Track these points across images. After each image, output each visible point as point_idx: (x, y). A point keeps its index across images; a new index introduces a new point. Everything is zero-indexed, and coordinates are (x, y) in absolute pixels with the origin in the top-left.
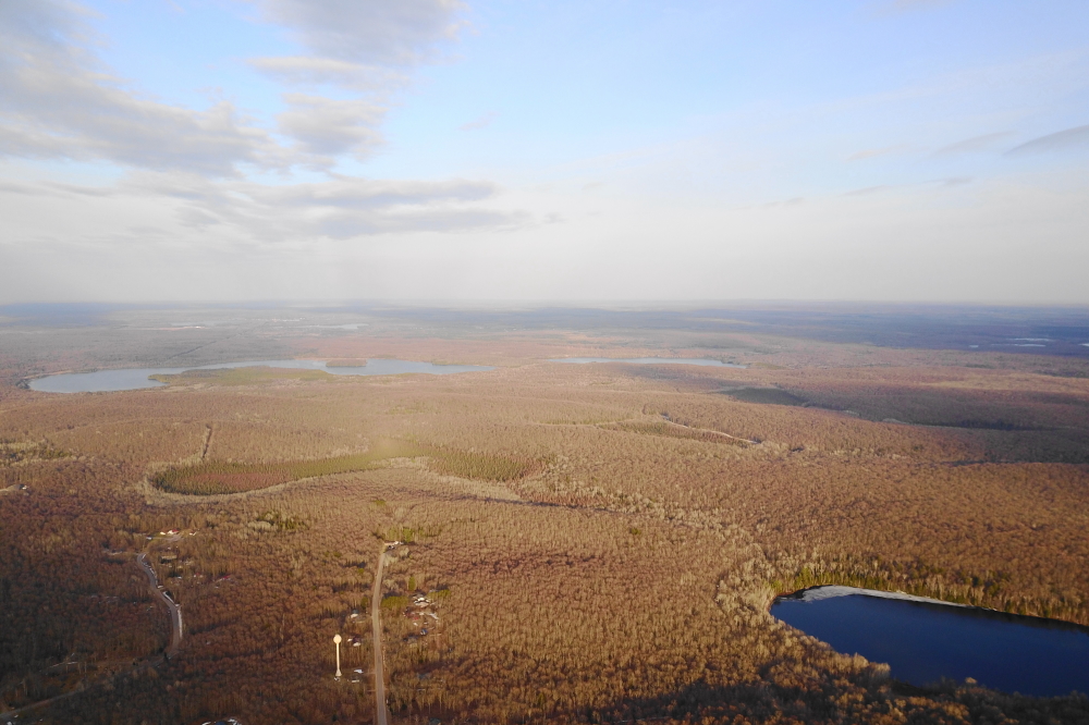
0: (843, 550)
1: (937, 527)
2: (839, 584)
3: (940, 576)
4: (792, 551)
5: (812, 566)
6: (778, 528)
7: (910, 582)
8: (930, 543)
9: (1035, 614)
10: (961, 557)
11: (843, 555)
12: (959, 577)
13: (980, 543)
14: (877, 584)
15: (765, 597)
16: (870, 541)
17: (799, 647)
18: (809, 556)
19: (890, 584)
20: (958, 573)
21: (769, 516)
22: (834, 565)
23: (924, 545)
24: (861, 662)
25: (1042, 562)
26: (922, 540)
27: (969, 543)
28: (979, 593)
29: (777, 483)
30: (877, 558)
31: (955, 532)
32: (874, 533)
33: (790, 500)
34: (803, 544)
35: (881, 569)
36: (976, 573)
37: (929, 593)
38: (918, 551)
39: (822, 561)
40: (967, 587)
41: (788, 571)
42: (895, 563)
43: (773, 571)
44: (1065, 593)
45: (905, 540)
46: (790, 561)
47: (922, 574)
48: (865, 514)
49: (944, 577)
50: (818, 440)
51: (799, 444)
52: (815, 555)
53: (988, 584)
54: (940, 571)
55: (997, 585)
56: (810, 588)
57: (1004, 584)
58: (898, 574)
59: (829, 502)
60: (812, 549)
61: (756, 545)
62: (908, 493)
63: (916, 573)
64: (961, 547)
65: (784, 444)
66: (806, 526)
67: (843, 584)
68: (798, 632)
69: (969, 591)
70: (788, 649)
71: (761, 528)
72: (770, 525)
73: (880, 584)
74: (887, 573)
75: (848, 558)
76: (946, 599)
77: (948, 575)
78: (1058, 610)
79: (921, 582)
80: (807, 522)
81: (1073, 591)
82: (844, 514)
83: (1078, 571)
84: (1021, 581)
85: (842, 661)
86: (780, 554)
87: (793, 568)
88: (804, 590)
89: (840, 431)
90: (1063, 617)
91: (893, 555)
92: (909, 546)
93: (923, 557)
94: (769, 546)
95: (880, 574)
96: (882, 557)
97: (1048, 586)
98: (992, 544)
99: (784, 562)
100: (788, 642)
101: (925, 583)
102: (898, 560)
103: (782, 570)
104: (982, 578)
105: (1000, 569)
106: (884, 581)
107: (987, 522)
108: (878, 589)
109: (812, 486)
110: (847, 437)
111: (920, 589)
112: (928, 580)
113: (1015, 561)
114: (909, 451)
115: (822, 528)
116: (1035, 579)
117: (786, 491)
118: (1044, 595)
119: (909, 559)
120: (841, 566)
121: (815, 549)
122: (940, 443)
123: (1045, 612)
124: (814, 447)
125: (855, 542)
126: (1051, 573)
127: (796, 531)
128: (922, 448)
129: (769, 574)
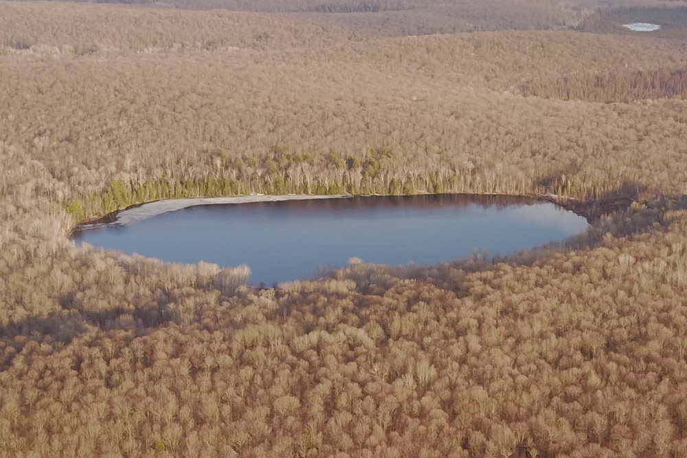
0: (169, 153)
1: (296, 109)
2: (168, 197)
3: (305, 164)
4: (93, 163)
5: (126, 177)
6: (68, 139)
7: (267, 178)
8: (288, 127)
9: (424, 192)
10: (330, 138)
11: (170, 158)
12: (330, 161)
13: (351, 118)
14: (222, 188)
15: (58, 224)
16: (208, 136)
17: (118, 269)
18: (120, 167)
19: (240, 185)
20: (328, 158)
21: (53, 126)
22: (158, 173)
23: (281, 130)
24: (210, 269)
25: (426, 131)
26: (278, 125)
27: (338, 121)
28: (356, 176)
29: (60, 84)
30: (219, 155)
31: (320, 112)
32: (212, 125)
33: (82, 104)
34: (109, 153)
35: (227, 168)
36: (351, 154)
37: (294, 189)
38: (274, 138)
39: (140, 170)
40: (341, 171)
41: (90, 188)
42: (245, 159)
43: (67, 190)
44: (455, 161)
45: (255, 128)
46: (93, 175)
47: (283, 165)
48: (197, 106)
49: (311, 164)
50: (118, 37)
51: (89, 45)
52: (128, 163)
53: (366, 164)
54: (305, 158)
55: (376, 164)
56: (127, 209)
57: (385, 161)
58: (250, 171)
59: (144, 98)
60: (124, 157)
61: (35, 162)
62: (255, 81)
63: (274, 164)
64: (329, 127)
65: (66, 47)
66: (111, 130)
67: (174, 197)
68: (114, 253)
69: (344, 176)
70: (100, 273)
71: (39, 143)
72: (55, 136)
73: (227, 188)
74: (235, 172)
75: (178, 162)
76: (316, 193)
77: (316, 161)
78: (449, 181)
79: (282, 176)
80: (111, 125)
81: (465, 156)
82: (166, 110)
83: (468, 135)
84: (404, 155)
86: (76, 169)
87: (97, 183)
88: (118, 211)
89: (150, 23)
90: (456, 189)
91: (241, 148)
92: (262, 135)
93: (281, 145)
94: (57, 163)
95: (226, 175)
96: (226, 154)
97: (436, 156)
98: (367, 120)
99: (82, 178)
101: (287, 176)
102: (249, 153)
103: (81, 188)
104: (358, 159)
105: (379, 146)
106: (231, 183)
107: (358, 99)
108: (224, 194)
109: (116, 83)
110: (160, 30)
111: (281, 185)
112: (290, 171)
113: (396, 133)
114: (250, 41)
115: (135, 129)
116: (420, 151)
117: (76, 93)
118: (433, 164)
119: (264, 150)
120: (169, 172)
121: (128, 155)
122: (290, 29)
123: (435, 187)
124: (112, 47)
125: (187, 140)
126: (439, 140)
127: (97, 138)
128: (267, 37)
129: (60, 194)
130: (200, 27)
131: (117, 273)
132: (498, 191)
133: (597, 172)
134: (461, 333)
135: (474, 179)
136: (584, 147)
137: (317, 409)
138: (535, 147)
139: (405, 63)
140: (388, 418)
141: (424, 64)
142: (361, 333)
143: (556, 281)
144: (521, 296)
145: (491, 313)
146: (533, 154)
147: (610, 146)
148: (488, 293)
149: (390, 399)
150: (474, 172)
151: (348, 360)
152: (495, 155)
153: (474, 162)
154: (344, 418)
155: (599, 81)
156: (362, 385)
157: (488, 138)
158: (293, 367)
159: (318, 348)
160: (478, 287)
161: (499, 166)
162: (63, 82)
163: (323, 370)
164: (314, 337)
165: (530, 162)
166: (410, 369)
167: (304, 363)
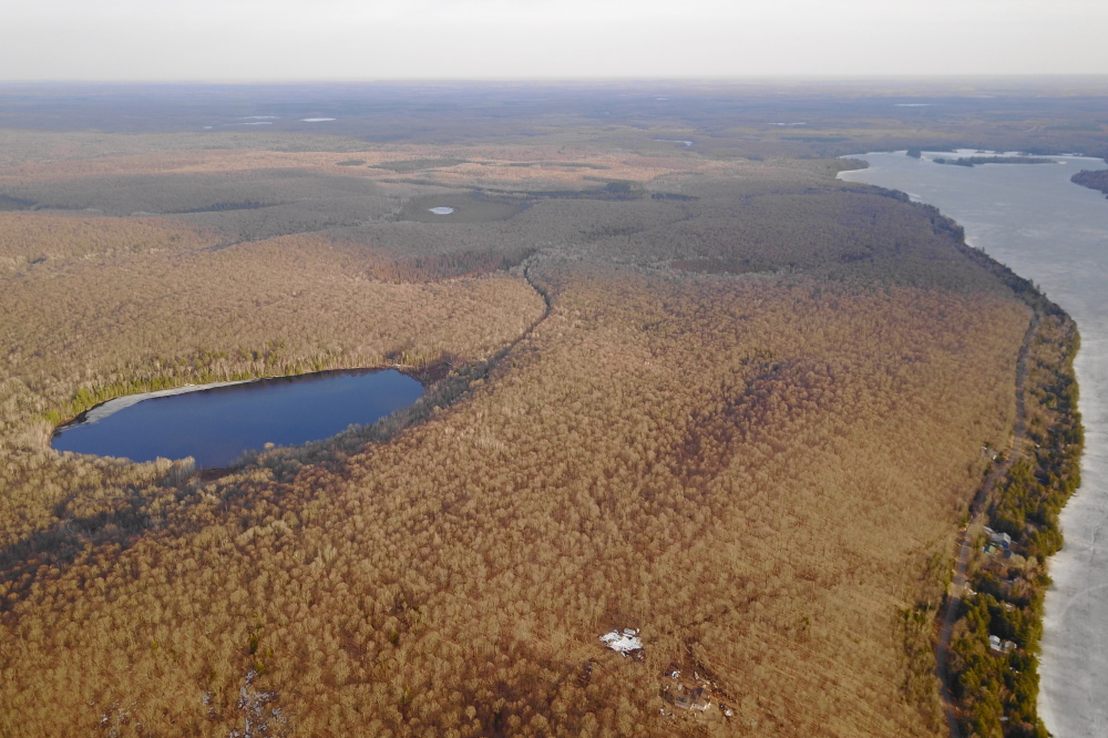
0: (119, 359)
1: (210, 314)
2: (123, 394)
3: (223, 360)
4: (61, 374)
5: (89, 384)
6: (37, 354)
7: (196, 373)
8: (206, 330)
9: (309, 371)
10: (238, 336)
11: (121, 364)
12: (240, 356)
13: (252, 319)
14: (163, 384)
15: (40, 433)
16: (147, 343)
17: (96, 472)
18: (83, 375)
19: (176, 380)
20: (239, 352)
21: (22, 342)
22: (113, 377)
23: (201, 334)
24: (164, 464)
25: (306, 324)
26: (199, 329)
27: (242, 321)
28: (260, 365)
29: (22, 303)
30: (157, 358)
31: (228, 314)
32: (149, 333)
33: (43, 320)
34: (72, 364)
35: (164, 367)
36: (255, 349)
37: (216, 378)
38: (197, 340)
39: (99, 377)
40: (249, 363)
41: (62, 397)
42: (177, 358)
43: (43, 402)
44: (329, 346)
45: (182, 334)
46: (62, 386)
47: (206, 362)
48: (135, 316)
49: (227, 359)
50: (61, 246)
51: (39, 255)
52: (89, 372)
53: (266, 356)
54: (222, 354)
55: (274, 354)
56: (93, 408)
57: (280, 352)
58: (183, 369)
59: (92, 312)
60: (84, 366)
61: (14, 378)
62: (175, 286)
63: (200, 363)
64: (236, 328)
65: (20, 257)
66: (71, 344)
67: (128, 394)
68: (89, 457)
69: (252, 366)
70: (83, 478)
71: (15, 359)
72: (26, 353)
73: (167, 383)
74: (171, 370)
75: (127, 366)
76: (233, 380)
77: (230, 357)
78: (326, 362)
79: (206, 370)
80: (71, 339)
81: (335, 342)
82: (112, 322)
83: (335, 325)
84: (293, 345)
85: (145, 470)
86: (48, 381)
87: (67, 392)
88: (86, 412)
89: (85, 232)
90: (331, 367)
91: (173, 351)
92: (187, 339)
93: (203, 345)
94: (31, 376)
95: (165, 373)
96: (163, 356)
97: (315, 344)
98: (263, 318)
99: (54, 389)
100: (82, 471)
101: (210, 370)
102: (179, 354)
103: (54, 398)
104: (260, 352)
105: (274, 339)
106: (170, 379)
107: (255, 298)
108: (166, 388)
109: (68, 298)
110: (95, 238)
111: (206, 377)
112: (212, 366)
113: (285, 328)
114: (166, 242)
115: (90, 341)
116: (304, 341)
117: (36, 310)
118: (314, 352)
119: (190, 351)
120: (121, 375)
121: (88, 365)
122: (195, 230)
123: (317, 367)
124: (58, 255)
125: (131, 347)
126: (315, 332)
127: (60, 352)
128: (179, 238)
129: (39, 407)
130: (126, 234)
131: (95, 478)
132: (360, 366)
133: (425, 347)
134: (350, 513)
135: (343, 358)
136: (414, 326)
137: (260, 596)
138: (382, 330)
139: (284, 259)
140: (309, 594)
141: (297, 258)
142: (282, 524)
143: (407, 458)
144: (385, 475)
145: (367, 491)
146: (381, 336)
147: (431, 325)
148: (365, 475)
149: (309, 580)
150: (342, 353)
151: (278, 549)
152: (356, 340)
153: (342, 345)
154: (280, 600)
155: (419, 264)
156: (289, 570)
157: (349, 326)
158: (240, 561)
159: (254, 541)
160: (357, 469)
161: (359, 348)
162: (25, 302)
163: (260, 563)
164: (250, 532)
165: (379, 342)
166: (320, 553)
167: (246, 558)
